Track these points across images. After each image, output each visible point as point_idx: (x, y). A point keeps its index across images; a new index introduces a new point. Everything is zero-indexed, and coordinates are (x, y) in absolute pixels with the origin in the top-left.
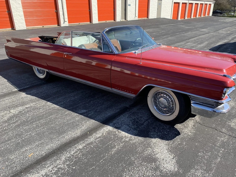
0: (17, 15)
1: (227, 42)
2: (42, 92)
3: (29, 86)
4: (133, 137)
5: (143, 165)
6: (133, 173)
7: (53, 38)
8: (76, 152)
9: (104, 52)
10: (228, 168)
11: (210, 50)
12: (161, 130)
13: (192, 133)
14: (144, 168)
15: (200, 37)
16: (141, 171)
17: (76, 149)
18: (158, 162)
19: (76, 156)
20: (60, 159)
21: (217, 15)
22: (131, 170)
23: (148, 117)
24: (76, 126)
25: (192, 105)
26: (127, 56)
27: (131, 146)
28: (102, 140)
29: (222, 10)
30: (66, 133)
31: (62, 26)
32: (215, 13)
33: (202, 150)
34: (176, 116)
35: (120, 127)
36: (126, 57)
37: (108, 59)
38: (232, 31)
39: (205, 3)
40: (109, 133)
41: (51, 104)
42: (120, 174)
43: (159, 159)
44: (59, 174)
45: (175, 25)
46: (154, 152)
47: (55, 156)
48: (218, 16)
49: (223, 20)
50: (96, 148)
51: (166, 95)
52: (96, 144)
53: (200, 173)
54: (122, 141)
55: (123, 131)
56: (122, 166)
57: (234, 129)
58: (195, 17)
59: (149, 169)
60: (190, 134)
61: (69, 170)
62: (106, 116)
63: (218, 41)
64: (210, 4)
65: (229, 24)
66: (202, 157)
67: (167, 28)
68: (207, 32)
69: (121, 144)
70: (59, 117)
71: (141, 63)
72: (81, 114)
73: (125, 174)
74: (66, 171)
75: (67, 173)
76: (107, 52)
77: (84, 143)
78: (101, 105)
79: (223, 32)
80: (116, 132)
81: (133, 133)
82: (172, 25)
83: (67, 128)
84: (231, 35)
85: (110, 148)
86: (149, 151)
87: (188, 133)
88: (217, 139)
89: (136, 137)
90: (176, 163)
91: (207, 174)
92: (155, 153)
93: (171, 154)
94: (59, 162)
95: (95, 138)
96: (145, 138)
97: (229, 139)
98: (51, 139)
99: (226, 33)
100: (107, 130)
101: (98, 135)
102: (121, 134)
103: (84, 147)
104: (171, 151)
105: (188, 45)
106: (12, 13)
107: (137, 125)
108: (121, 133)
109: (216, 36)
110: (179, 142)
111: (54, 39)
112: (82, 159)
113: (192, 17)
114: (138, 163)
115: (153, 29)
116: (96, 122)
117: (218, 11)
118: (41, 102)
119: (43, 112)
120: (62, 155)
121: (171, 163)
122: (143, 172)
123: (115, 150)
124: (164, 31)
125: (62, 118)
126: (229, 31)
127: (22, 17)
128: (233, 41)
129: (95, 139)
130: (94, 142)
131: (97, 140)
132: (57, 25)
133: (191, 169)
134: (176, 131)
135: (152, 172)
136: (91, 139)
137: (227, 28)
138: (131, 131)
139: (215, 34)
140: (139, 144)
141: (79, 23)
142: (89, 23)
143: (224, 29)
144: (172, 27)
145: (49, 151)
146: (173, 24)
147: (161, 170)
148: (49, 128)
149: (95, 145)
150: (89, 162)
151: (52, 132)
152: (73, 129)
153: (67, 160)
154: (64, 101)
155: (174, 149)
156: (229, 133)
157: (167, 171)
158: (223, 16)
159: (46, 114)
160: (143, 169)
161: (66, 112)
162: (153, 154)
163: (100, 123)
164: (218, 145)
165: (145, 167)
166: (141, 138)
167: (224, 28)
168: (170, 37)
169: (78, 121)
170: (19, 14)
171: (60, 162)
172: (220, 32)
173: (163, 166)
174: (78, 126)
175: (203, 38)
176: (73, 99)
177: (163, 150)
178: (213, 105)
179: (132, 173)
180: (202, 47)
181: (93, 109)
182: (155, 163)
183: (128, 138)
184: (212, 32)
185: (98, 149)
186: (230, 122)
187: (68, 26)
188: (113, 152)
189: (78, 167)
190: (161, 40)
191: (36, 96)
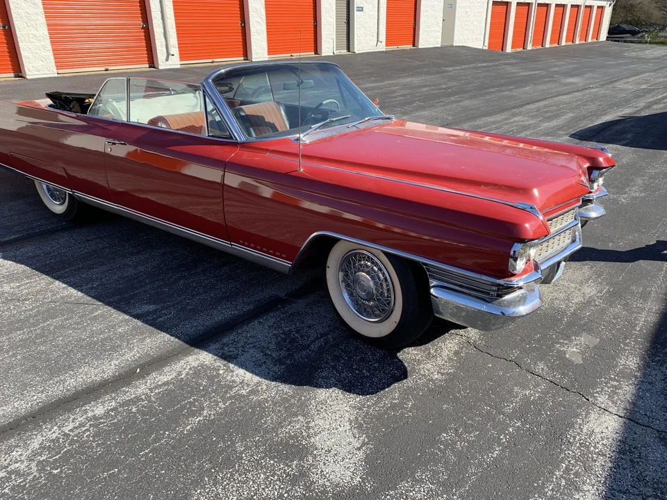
0: (31, 36)
1: (630, 113)
2: (49, 253)
3: (17, 236)
4: (265, 382)
5: (262, 467)
6: (224, 489)
7: (84, 99)
8: (81, 425)
9: (209, 136)
10: (515, 480)
11: (573, 136)
12: (356, 364)
13: (442, 374)
14: (262, 476)
15: (556, 99)
16: (251, 483)
17: (85, 416)
18: (310, 458)
19: (76, 438)
20: (26, 446)
21: (622, 38)
22: (222, 479)
23: (329, 326)
24: (110, 350)
25: (432, 291)
26: (271, 148)
27: (247, 410)
28: (169, 392)
29: (638, 23)
30: (72, 370)
31: (161, 68)
32: (614, 32)
33: (455, 425)
34: (396, 325)
35: (238, 355)
36: (267, 150)
37: (216, 157)
38: (655, 84)
39: (586, 4)
40: (198, 372)
41: (64, 285)
42: (183, 493)
43: (316, 449)
44: (5, 489)
45: (490, 66)
46: (308, 428)
47: (13, 437)
48: (625, 41)
49: (635, 53)
50: (143, 414)
51: (373, 263)
52: (149, 401)
53: (424, 492)
54: (228, 395)
55: (242, 366)
56: (200, 467)
57: (573, 363)
58: (556, 45)
59: (276, 477)
60: (436, 376)
61: (38, 479)
62: (208, 323)
63: (604, 111)
64: (601, 8)
65: (652, 63)
66: (446, 447)
67: (465, 76)
68: (581, 85)
69: (220, 404)
70: (71, 325)
71: (302, 170)
72: (137, 317)
73: (198, 491)
74: (28, 481)
75: (30, 486)
76: (219, 137)
77: (113, 399)
78: (205, 292)
79: (627, 85)
80: (219, 370)
81: (269, 373)
82: (480, 67)
83: (83, 355)
84: (647, 96)
85: (184, 415)
86: (298, 423)
87: (432, 373)
88: (510, 392)
89: (273, 383)
90: (362, 462)
91: (445, 496)
92: (313, 431)
93: (357, 436)
94: (19, 453)
95: (152, 387)
96: (297, 387)
97: (548, 393)
98: (25, 386)
99: (635, 88)
100: (195, 364)
101: (164, 379)
102: (232, 376)
103: (108, 412)
104: (360, 427)
105: (514, 122)
106: (15, 30)
107: (288, 350)
108: (232, 371)
109: (603, 97)
110: (394, 399)
111: (87, 101)
112: (89, 448)
113: (547, 45)
114: (249, 461)
115: (423, 78)
116: (172, 339)
117: (624, 26)
118: (36, 281)
119: (31, 310)
120: (35, 434)
121: (348, 460)
122: (254, 487)
123: (198, 420)
124: (455, 84)
125: (80, 326)
126: (645, 83)
127: (43, 43)
128: (647, 111)
129: (149, 389)
130: (143, 397)
131: (157, 391)
132: (148, 66)
133: (402, 481)
134: (397, 369)
135: (282, 486)
136: (141, 388)
137: (641, 76)
138: (264, 367)
139: (602, 91)
140: (275, 404)
141: (210, 61)
142: (242, 58)
143: (630, 80)
144: (480, 73)
145: (4, 422)
146: (484, 64)
147: (310, 480)
148: (30, 355)
149: (143, 406)
150: (106, 455)
151: (34, 366)
152: (98, 358)
153: (44, 448)
154: (102, 279)
155: (372, 419)
156: (554, 376)
157: (328, 484)
158: (640, 42)
159: (36, 316)
160: (259, 478)
161: (97, 309)
162: (304, 434)
163: (185, 342)
164: (508, 410)
165: (265, 473)
166: (286, 388)
167: (634, 76)
168: (467, 99)
169: (121, 336)
170: (35, 32)
171: (21, 455)
172: (620, 86)
173: (322, 471)
174: (116, 351)
175: (564, 103)
176: (131, 271)
177: (339, 423)
178: (489, 294)
179: (220, 491)
180: (554, 127)
181: (178, 303)
182: (300, 460)
183: (248, 385)
184: (596, 87)
185: (148, 419)
186: (567, 344)
187: (179, 67)
188: (188, 428)
189: (69, 469)
190: (437, 110)
191: (27, 265)
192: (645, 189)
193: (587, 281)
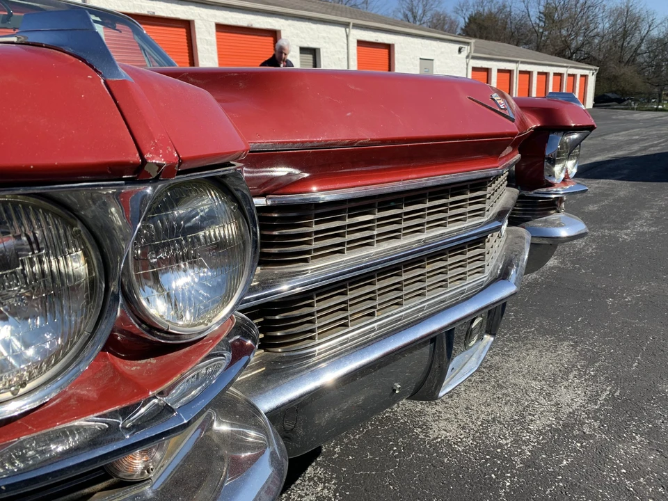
21: (609, 106)
39: (569, 72)
48: (611, 109)
49: (623, 117)
64: (584, 77)
65: (642, 122)
79: (618, 137)
99: (627, 138)
117: (610, 95)
126: (636, 135)
128: (644, 152)
143: (621, 133)
158: (626, 109)
192: (655, 223)
193: (567, 372)
